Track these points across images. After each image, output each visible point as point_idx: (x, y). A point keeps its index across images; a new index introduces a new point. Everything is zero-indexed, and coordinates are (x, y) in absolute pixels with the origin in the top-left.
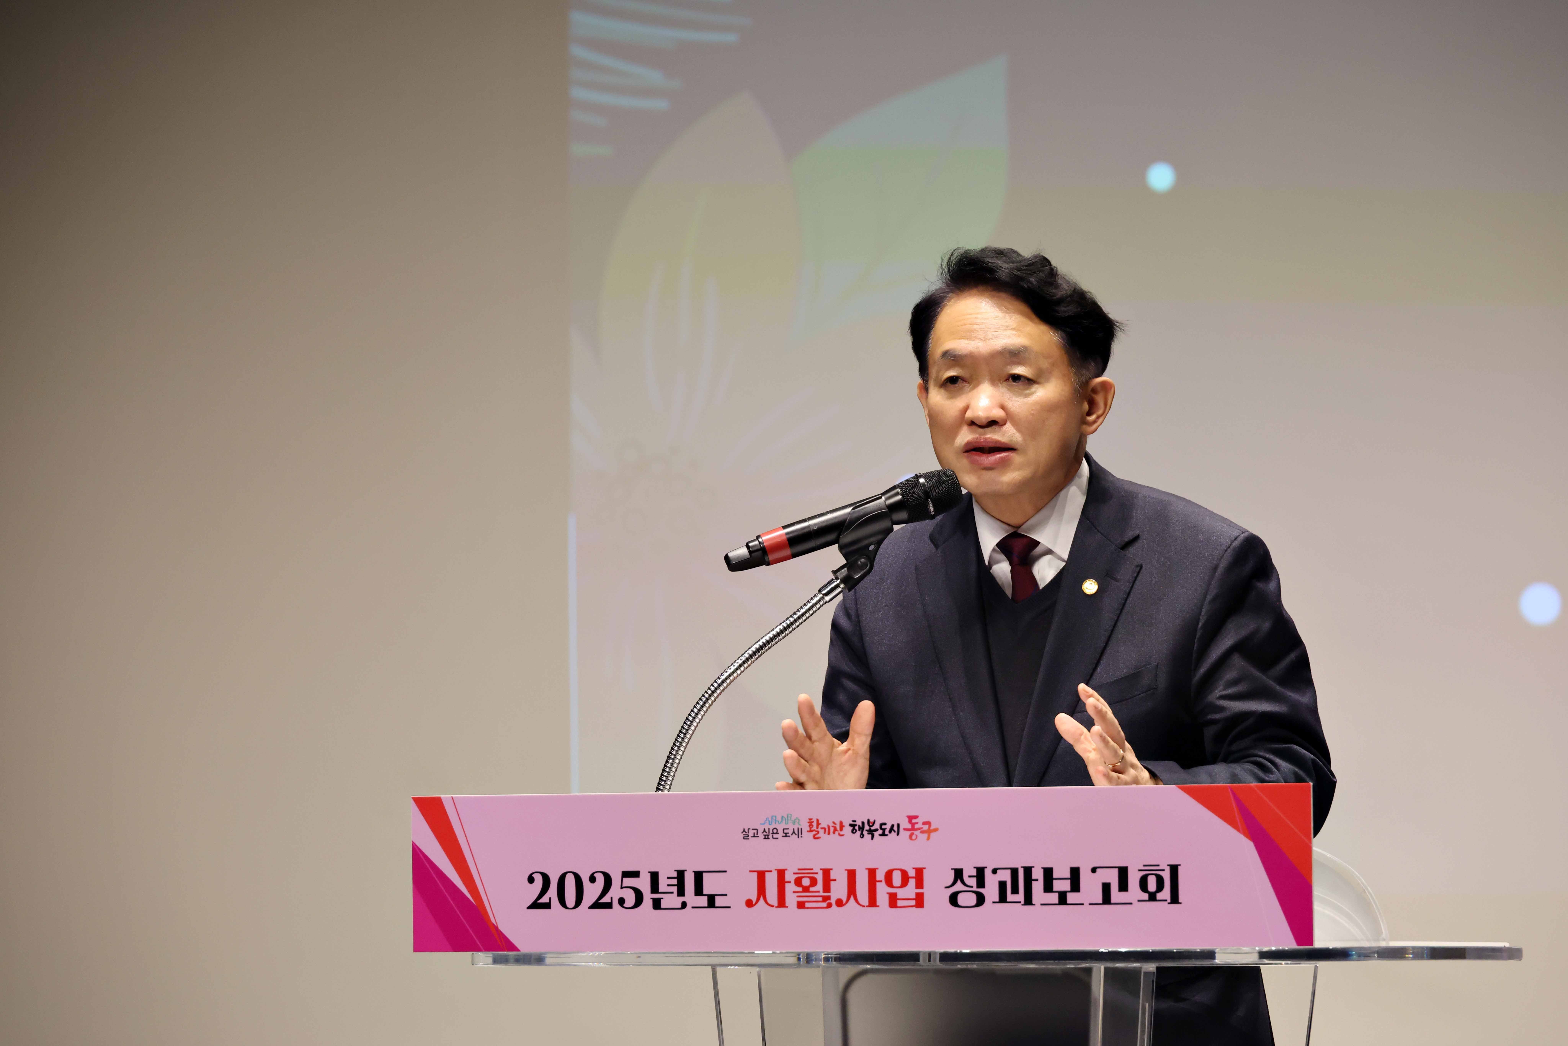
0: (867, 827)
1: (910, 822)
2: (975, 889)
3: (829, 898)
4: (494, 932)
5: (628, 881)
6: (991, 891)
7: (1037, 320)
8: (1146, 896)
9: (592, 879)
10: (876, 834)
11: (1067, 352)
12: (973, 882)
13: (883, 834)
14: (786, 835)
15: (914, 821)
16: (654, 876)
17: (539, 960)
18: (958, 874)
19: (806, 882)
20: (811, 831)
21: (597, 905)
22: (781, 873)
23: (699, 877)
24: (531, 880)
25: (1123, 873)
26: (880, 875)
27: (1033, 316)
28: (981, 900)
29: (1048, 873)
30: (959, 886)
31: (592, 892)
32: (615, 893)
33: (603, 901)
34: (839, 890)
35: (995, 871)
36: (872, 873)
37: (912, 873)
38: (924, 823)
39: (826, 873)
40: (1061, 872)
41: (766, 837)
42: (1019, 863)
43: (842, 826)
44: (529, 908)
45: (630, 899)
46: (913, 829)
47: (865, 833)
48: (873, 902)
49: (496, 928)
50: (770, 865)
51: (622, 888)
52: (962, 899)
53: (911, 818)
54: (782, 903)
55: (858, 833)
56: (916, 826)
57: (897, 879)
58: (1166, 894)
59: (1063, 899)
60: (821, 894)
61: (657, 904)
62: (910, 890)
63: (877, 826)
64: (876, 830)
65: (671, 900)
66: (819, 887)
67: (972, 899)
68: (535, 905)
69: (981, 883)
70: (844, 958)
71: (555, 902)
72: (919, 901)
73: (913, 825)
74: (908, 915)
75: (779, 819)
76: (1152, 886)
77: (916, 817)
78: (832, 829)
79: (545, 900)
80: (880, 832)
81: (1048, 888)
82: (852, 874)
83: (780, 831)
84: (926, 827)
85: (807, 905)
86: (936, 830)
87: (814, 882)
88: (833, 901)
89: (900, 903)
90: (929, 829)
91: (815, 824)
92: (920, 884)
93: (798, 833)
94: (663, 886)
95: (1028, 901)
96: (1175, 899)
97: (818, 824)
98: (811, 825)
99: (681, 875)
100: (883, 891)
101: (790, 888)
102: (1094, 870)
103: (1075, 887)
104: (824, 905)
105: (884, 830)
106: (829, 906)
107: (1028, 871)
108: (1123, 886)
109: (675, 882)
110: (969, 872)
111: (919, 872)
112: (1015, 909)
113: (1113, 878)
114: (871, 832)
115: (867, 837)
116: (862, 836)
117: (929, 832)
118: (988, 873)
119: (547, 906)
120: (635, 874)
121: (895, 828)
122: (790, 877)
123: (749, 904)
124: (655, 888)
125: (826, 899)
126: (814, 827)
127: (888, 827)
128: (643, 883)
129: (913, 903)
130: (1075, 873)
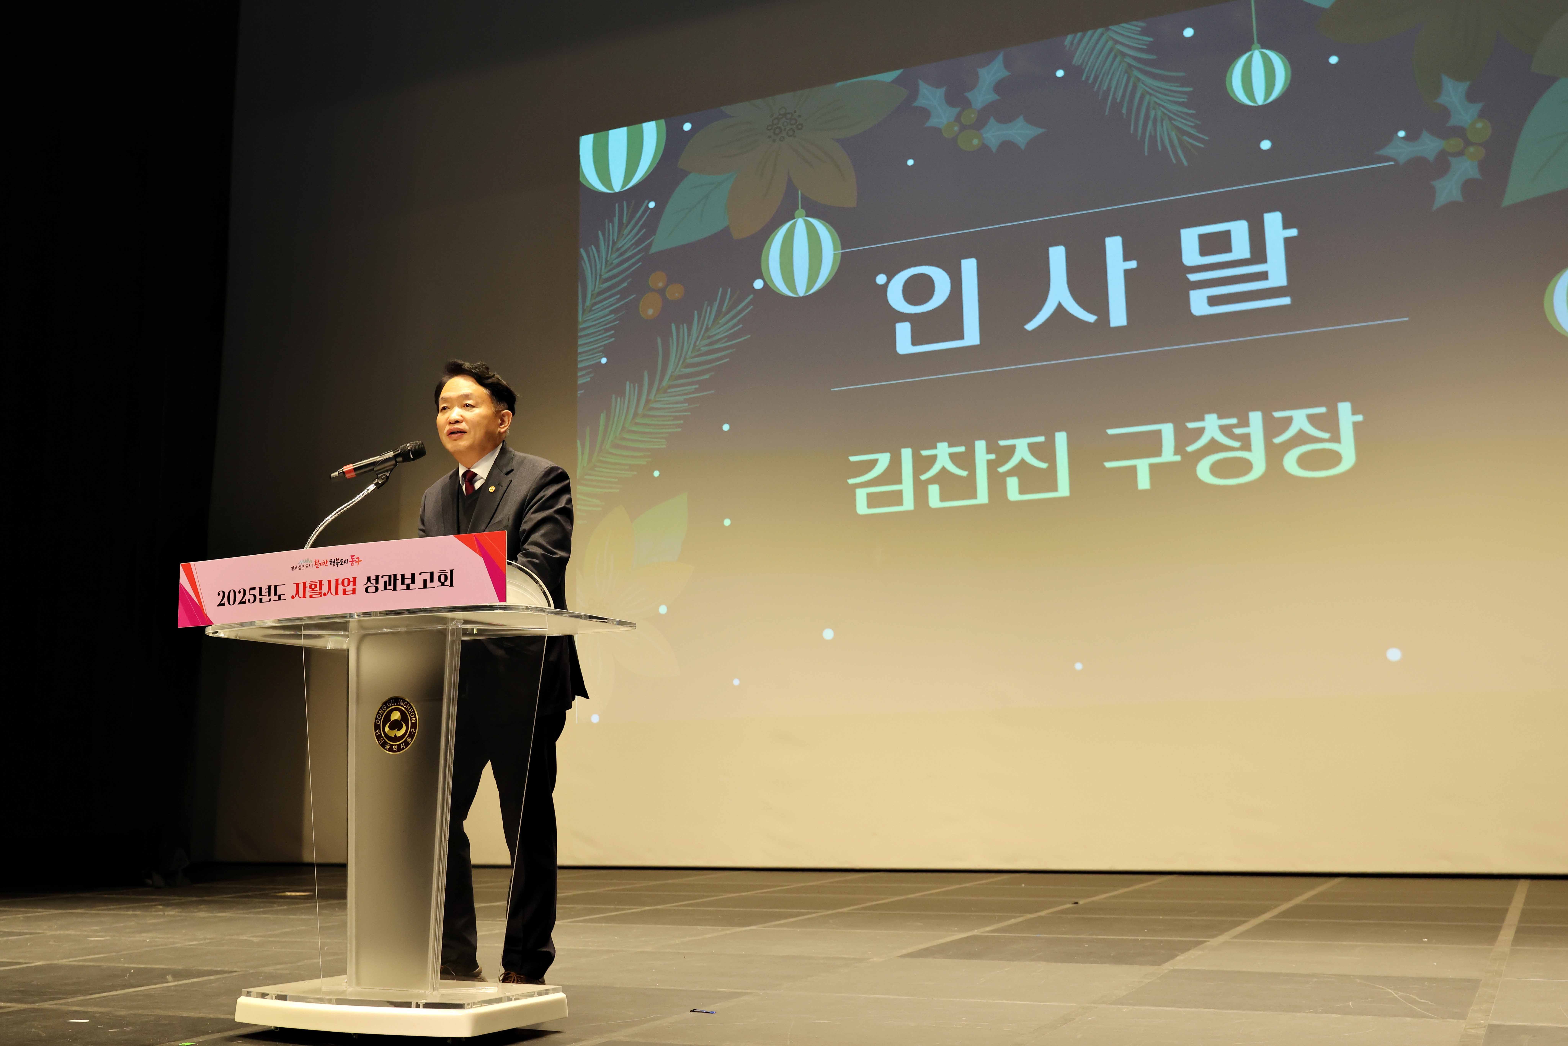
0: (336, 562)
1: (352, 558)
2: (375, 585)
3: (321, 592)
5: (252, 592)
6: (381, 586)
7: (477, 384)
8: (440, 584)
9: (240, 592)
10: (339, 564)
11: (490, 397)
12: (374, 582)
13: (342, 564)
14: (307, 567)
15: (353, 558)
16: (261, 589)
18: (369, 578)
19: (313, 587)
20: (316, 565)
21: (241, 603)
22: (304, 583)
23: (276, 587)
24: (219, 594)
25: (432, 574)
26: (340, 582)
27: (477, 383)
28: (377, 589)
29: (403, 576)
30: (369, 584)
31: (239, 597)
32: (247, 597)
33: (243, 601)
34: (325, 589)
35: (382, 577)
36: (337, 580)
37: (352, 580)
38: (357, 558)
39: (321, 582)
40: (408, 575)
41: (300, 569)
42: (392, 573)
43: (327, 562)
46: (353, 561)
47: (335, 564)
48: (337, 593)
49: (206, 615)
50: (300, 580)
52: (370, 590)
53: (352, 556)
54: (304, 596)
55: (333, 564)
56: (354, 560)
58: (448, 583)
59: (408, 588)
60: (319, 591)
61: (261, 600)
62: (351, 587)
63: (339, 561)
64: (339, 563)
65: (266, 598)
66: (318, 588)
67: (373, 589)
68: (220, 605)
69: (377, 582)
71: (227, 603)
73: (353, 559)
74: (350, 597)
76: (443, 580)
77: (354, 556)
78: (323, 563)
80: (341, 563)
81: (403, 583)
82: (330, 582)
83: (305, 566)
84: (357, 560)
85: (313, 596)
86: (361, 560)
87: (316, 586)
88: (322, 594)
89: (347, 593)
91: (317, 562)
92: (354, 585)
93: (311, 566)
95: (395, 589)
96: (452, 585)
97: (318, 562)
98: (316, 562)
99: (270, 587)
100: (341, 587)
101: (308, 589)
102: (420, 574)
103: (413, 582)
104: (319, 596)
105: (342, 562)
106: (321, 596)
107: (395, 575)
108: (432, 580)
109: (267, 590)
110: (373, 578)
111: (354, 579)
113: (427, 576)
114: (337, 564)
115: (336, 565)
116: (334, 565)
117: (358, 562)
118: (380, 577)
119: (224, 605)
120: (254, 589)
121: (346, 561)
122: (307, 585)
123: (293, 597)
125: (320, 593)
126: (317, 563)
127: (343, 561)
128: (256, 592)
129: (352, 592)
130: (413, 575)
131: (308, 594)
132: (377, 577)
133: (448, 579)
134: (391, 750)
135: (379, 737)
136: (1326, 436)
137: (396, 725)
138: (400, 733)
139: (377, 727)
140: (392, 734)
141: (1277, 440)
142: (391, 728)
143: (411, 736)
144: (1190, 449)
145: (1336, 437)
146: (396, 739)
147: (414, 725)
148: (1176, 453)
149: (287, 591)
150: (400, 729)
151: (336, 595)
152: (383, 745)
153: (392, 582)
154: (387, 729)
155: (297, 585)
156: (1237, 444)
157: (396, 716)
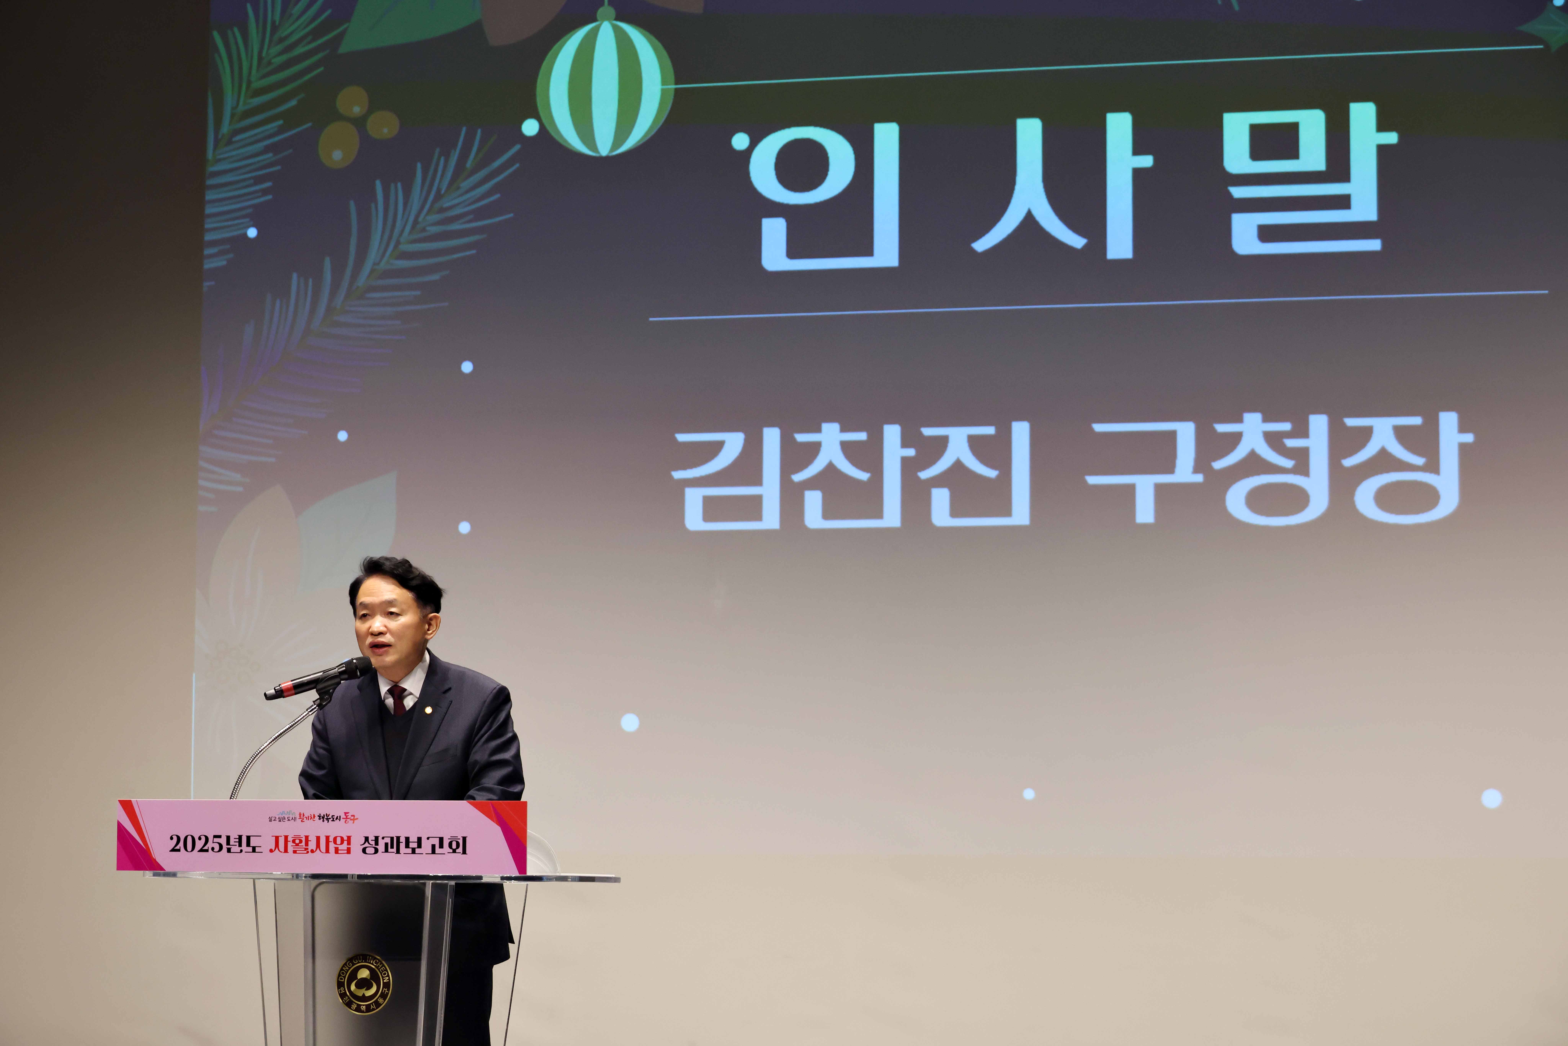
0: (326, 817)
1: (345, 815)
2: (374, 846)
3: (308, 849)
4: (154, 862)
5: (216, 840)
6: (381, 847)
8: (451, 851)
9: (200, 838)
10: (330, 820)
12: (373, 843)
13: (333, 820)
14: (289, 820)
15: (347, 815)
16: (228, 838)
17: (174, 875)
18: (367, 839)
19: (297, 841)
20: (300, 818)
21: (201, 850)
22: (286, 837)
23: (248, 838)
25: (441, 840)
26: (331, 839)
28: (376, 851)
29: (407, 839)
30: (367, 845)
31: (199, 844)
32: (210, 845)
33: (204, 848)
34: (312, 845)
35: (383, 838)
36: (327, 838)
37: (345, 838)
38: (352, 816)
39: (307, 837)
40: (413, 839)
41: (280, 821)
42: (394, 835)
43: (314, 816)
44: (170, 851)
45: (217, 848)
46: (347, 818)
47: (325, 820)
48: (327, 851)
49: (155, 860)
51: (213, 843)
52: (368, 850)
53: (346, 813)
54: (286, 851)
55: (322, 820)
56: (348, 817)
57: (339, 841)
58: (460, 850)
59: (414, 851)
60: (304, 847)
61: (229, 850)
62: (345, 846)
63: (330, 817)
64: (330, 818)
66: (304, 844)
67: (373, 850)
68: (173, 850)
69: (377, 844)
70: (315, 876)
71: (182, 849)
72: (349, 851)
73: (347, 816)
75: (286, 813)
76: (454, 846)
77: (348, 813)
78: (310, 818)
79: (177, 847)
80: (332, 819)
81: (407, 846)
82: (318, 838)
83: (286, 818)
84: (352, 818)
85: (298, 852)
86: (357, 819)
87: (301, 841)
88: (309, 850)
89: (340, 852)
90: (354, 818)
91: (302, 815)
92: (349, 843)
93: (294, 819)
94: (232, 842)
95: (398, 852)
96: (464, 852)
97: (304, 815)
98: (300, 816)
99: (240, 837)
100: (332, 846)
101: (290, 844)
102: (428, 838)
103: (419, 846)
104: (306, 852)
105: (333, 818)
106: (308, 852)
107: (398, 838)
108: (441, 846)
109: (237, 840)
110: (372, 838)
111: (349, 838)
112: (392, 856)
113: (436, 842)
114: (328, 819)
115: (326, 821)
116: (323, 821)
117: (354, 820)
118: (380, 839)
119: (179, 850)
120: (220, 837)
121: (339, 818)
122: (290, 839)
123: (271, 851)
124: (228, 843)
125: (306, 849)
127: (335, 817)
128: (223, 841)
129: (346, 852)
130: (419, 839)
131: (290, 848)
132: (377, 838)
133: (460, 846)
134: (358, 1009)
135: (343, 996)
136: (1419, 461)
137: (364, 984)
138: (369, 993)
139: (340, 985)
140: (360, 993)
141: (1348, 462)
142: (358, 986)
143: (384, 996)
144: (1218, 465)
145: (1433, 466)
146: (364, 998)
147: (387, 985)
148: (1196, 470)
149: (265, 843)
150: (369, 987)
151: (326, 853)
152: (349, 1004)
153: (394, 844)
154: (353, 987)
155: (277, 838)
156: (1288, 464)
157: (364, 974)
